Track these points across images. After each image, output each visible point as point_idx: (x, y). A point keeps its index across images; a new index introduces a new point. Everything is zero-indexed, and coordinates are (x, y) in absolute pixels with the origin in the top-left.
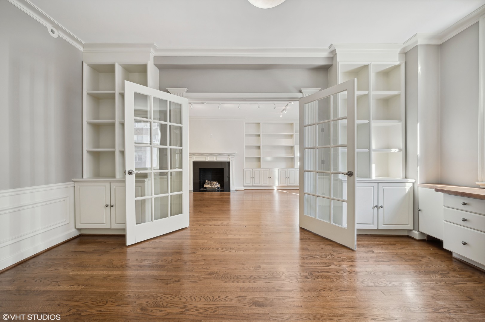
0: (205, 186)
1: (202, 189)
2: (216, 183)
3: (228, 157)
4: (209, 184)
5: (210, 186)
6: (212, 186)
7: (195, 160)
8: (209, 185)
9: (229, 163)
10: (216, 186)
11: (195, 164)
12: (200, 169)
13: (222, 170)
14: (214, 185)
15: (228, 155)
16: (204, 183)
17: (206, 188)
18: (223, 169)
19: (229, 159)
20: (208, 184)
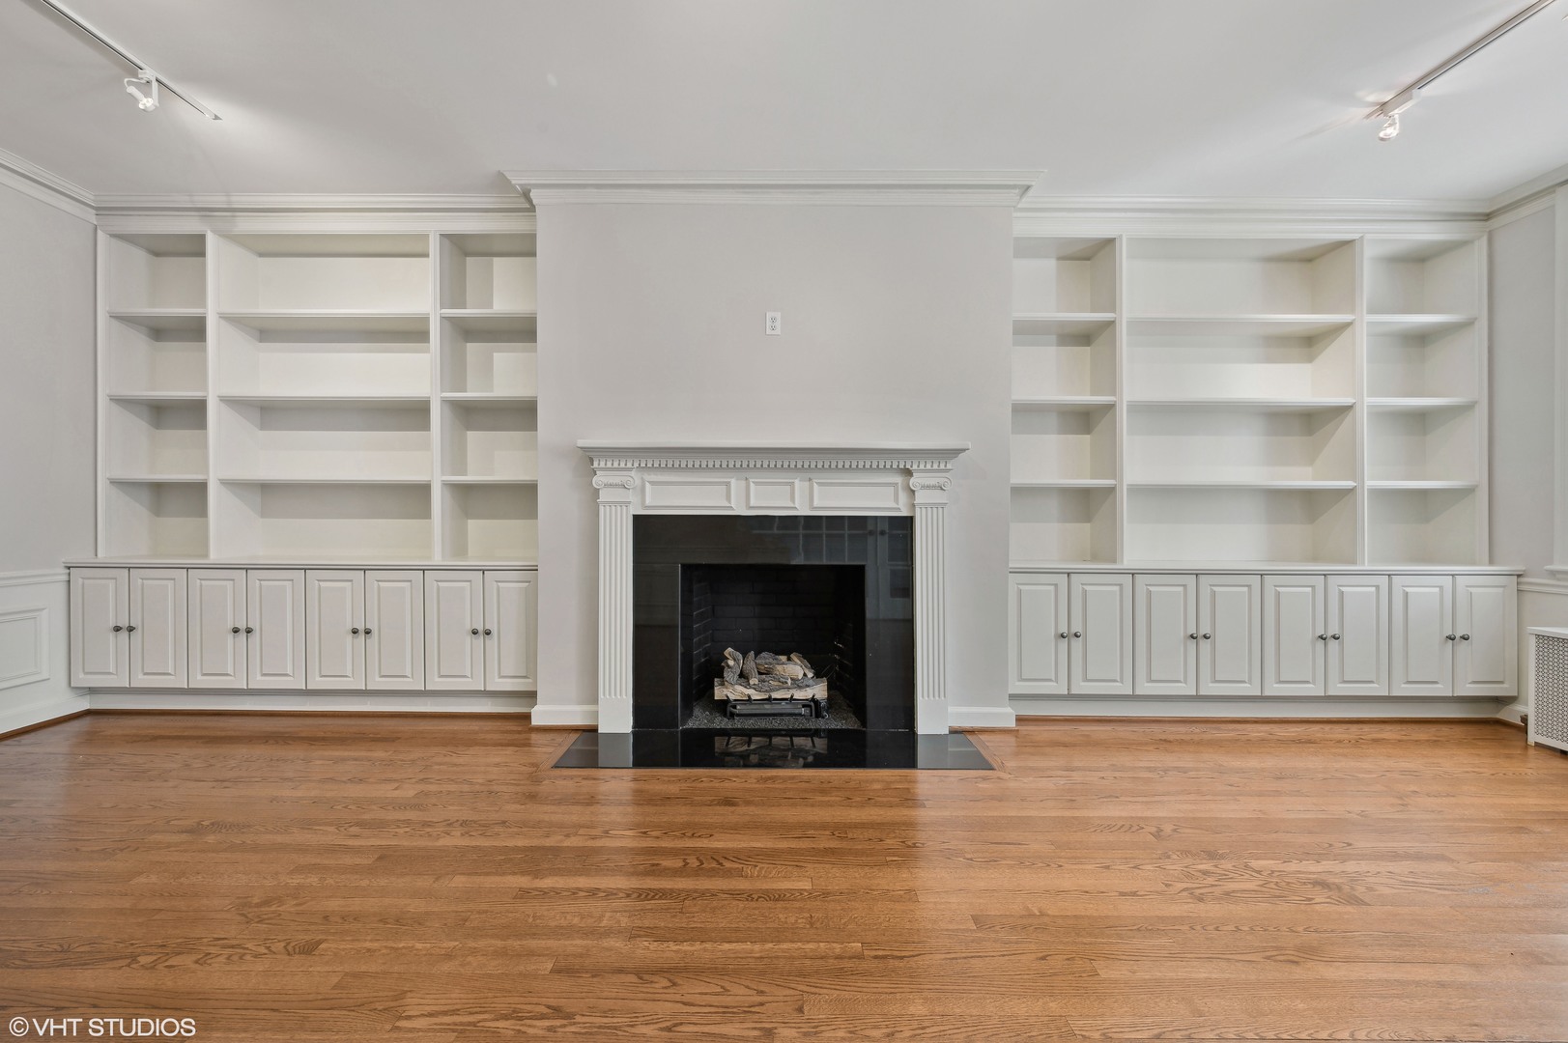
0: (719, 693)
1: (700, 719)
2: (795, 668)
3: (899, 479)
4: (753, 681)
5: (756, 696)
6: (775, 695)
7: (648, 502)
8: (748, 685)
9: (903, 527)
10: (799, 695)
11: (649, 531)
12: (687, 568)
13: (850, 581)
14: (783, 686)
15: (902, 463)
16: (715, 670)
17: (724, 707)
18: (860, 571)
19: (903, 497)
20: (743, 676)
